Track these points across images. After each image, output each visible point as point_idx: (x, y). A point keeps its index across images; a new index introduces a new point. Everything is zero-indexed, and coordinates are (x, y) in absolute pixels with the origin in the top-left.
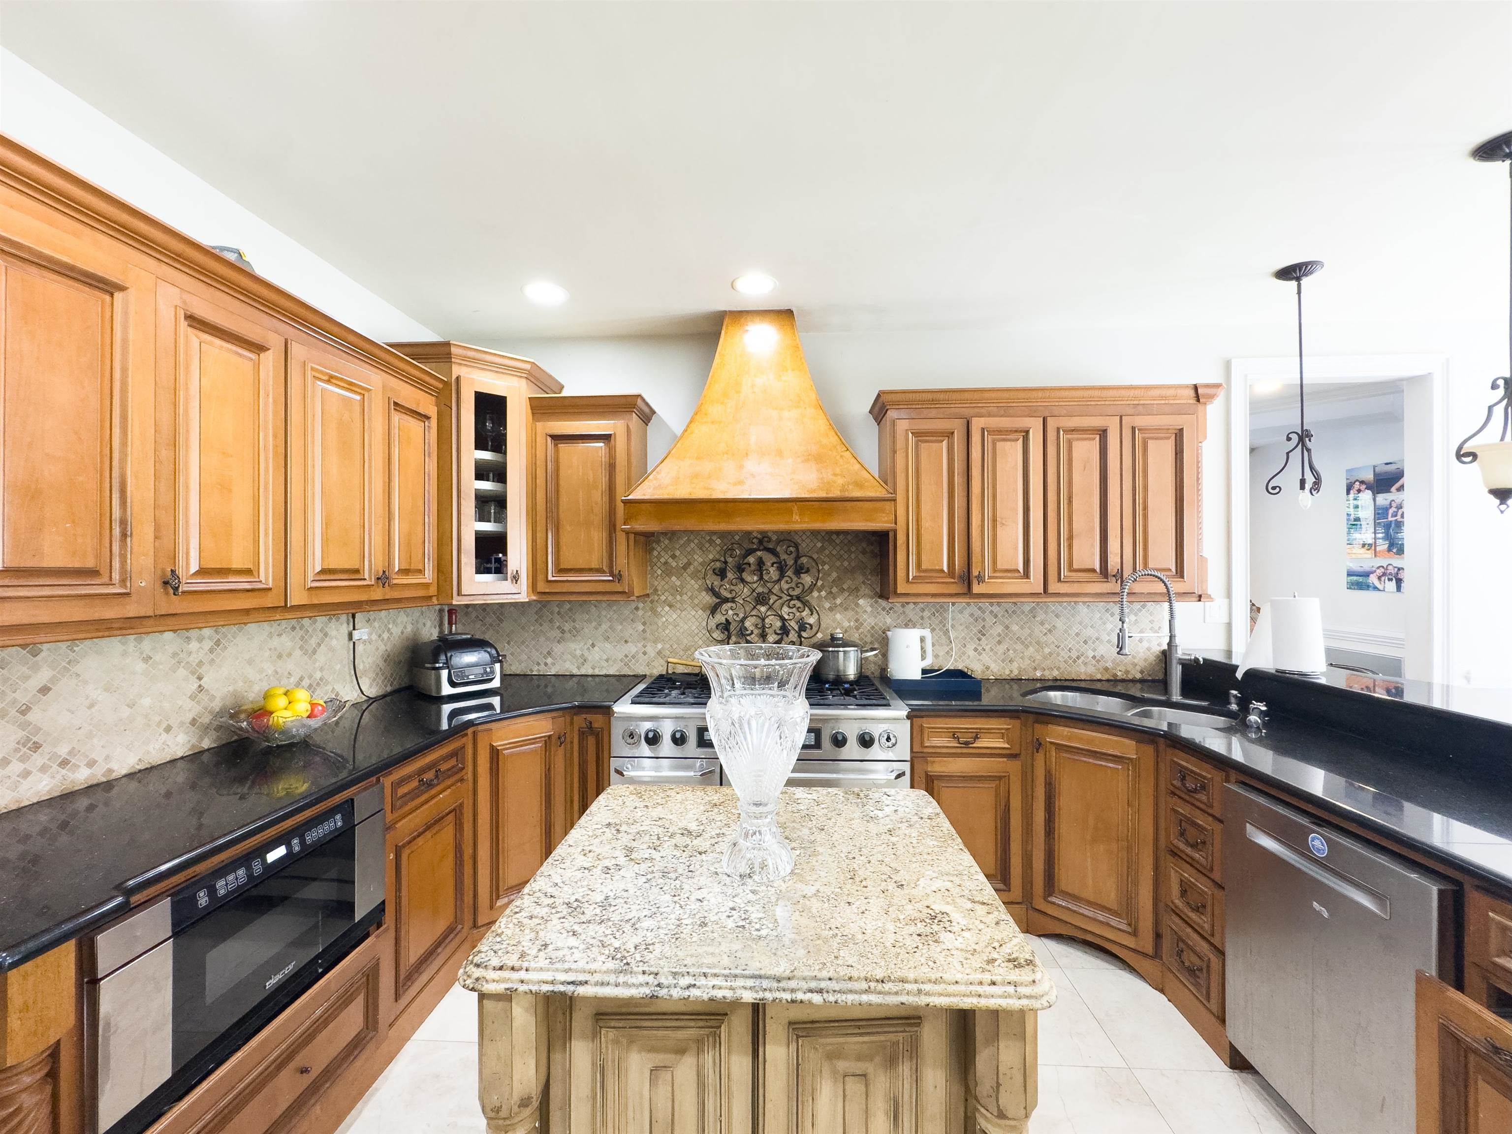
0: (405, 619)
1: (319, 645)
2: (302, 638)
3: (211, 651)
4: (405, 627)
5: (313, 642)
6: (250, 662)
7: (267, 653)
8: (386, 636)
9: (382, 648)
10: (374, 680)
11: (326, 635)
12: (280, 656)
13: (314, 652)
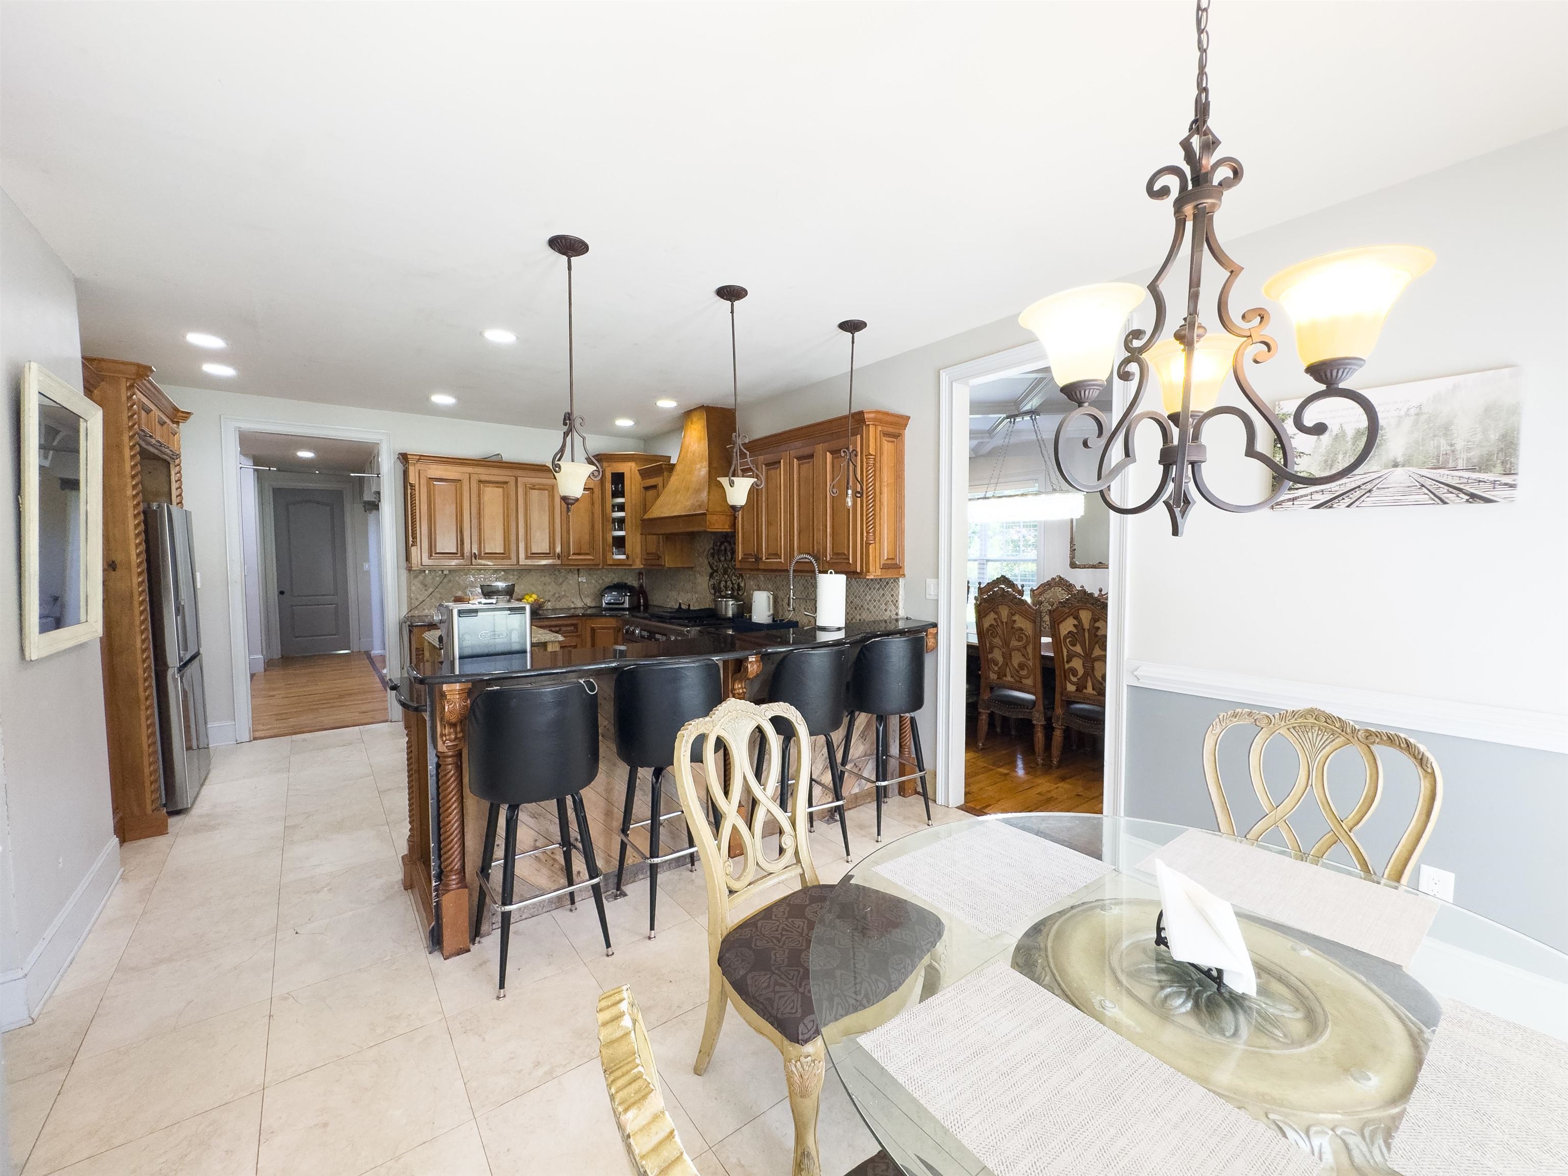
0: (613, 575)
1: (563, 582)
2: (555, 579)
3: (517, 579)
4: (614, 579)
5: (561, 580)
6: (532, 585)
7: (539, 583)
8: (601, 581)
9: (598, 587)
10: (594, 600)
11: (567, 578)
12: (545, 584)
13: (561, 584)
